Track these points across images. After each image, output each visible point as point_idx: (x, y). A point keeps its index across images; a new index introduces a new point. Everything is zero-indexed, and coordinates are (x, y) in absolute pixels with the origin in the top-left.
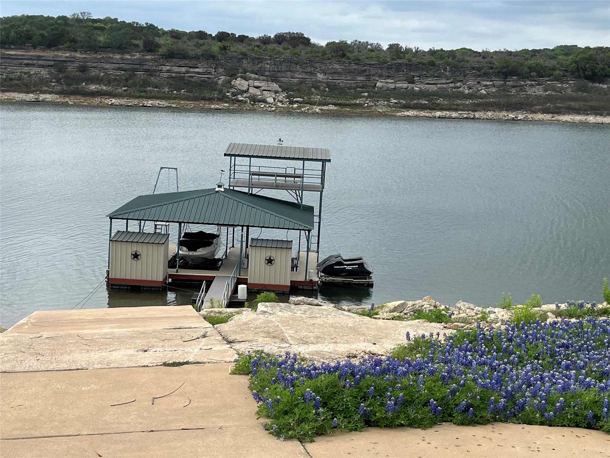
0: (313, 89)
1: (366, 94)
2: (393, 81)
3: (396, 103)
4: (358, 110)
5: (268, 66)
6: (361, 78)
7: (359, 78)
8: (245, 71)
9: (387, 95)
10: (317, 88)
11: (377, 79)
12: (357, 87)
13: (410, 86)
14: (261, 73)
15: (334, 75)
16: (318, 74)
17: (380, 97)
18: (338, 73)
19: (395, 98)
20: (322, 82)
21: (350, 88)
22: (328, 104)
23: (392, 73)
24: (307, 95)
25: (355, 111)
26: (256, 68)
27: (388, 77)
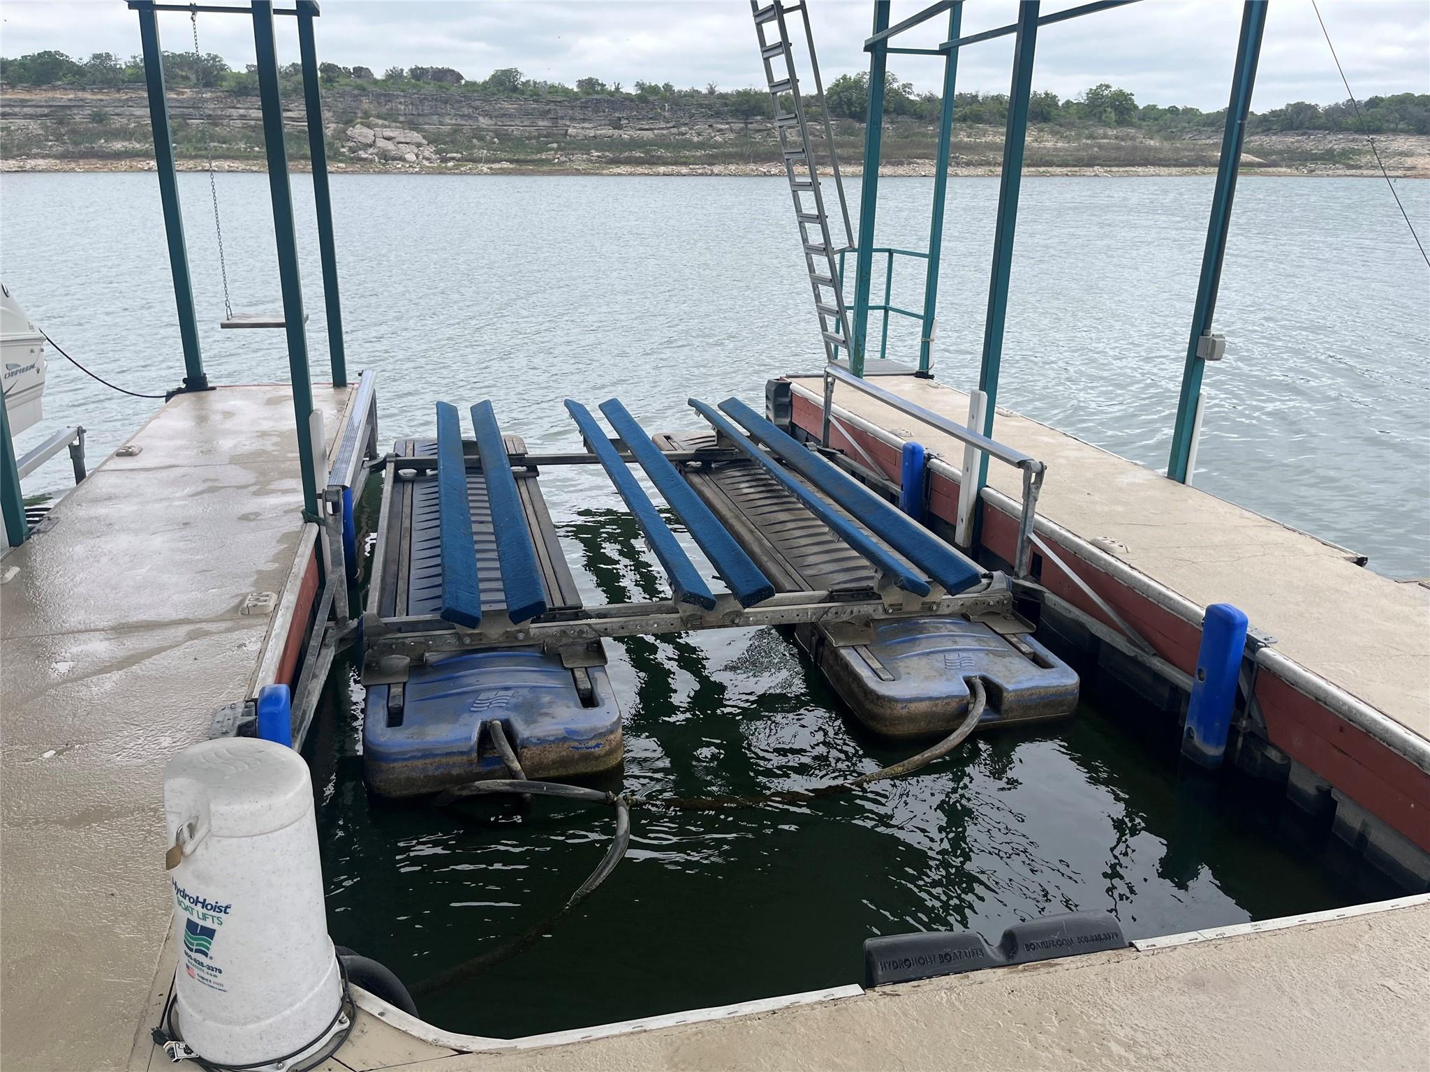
0: (475, 141)
1: (555, 145)
2: (591, 125)
3: (599, 157)
4: (545, 168)
5: (403, 108)
6: (546, 123)
7: (541, 123)
8: (367, 115)
9: (584, 146)
10: (481, 139)
11: (568, 123)
12: (539, 136)
13: (616, 132)
14: (391, 117)
15: (504, 119)
16: (481, 118)
17: (575, 149)
18: (511, 116)
19: (597, 150)
20: (488, 130)
21: (529, 138)
22: (500, 161)
23: (590, 114)
24: (466, 149)
25: (541, 169)
26: (384, 110)
27: (584, 120)
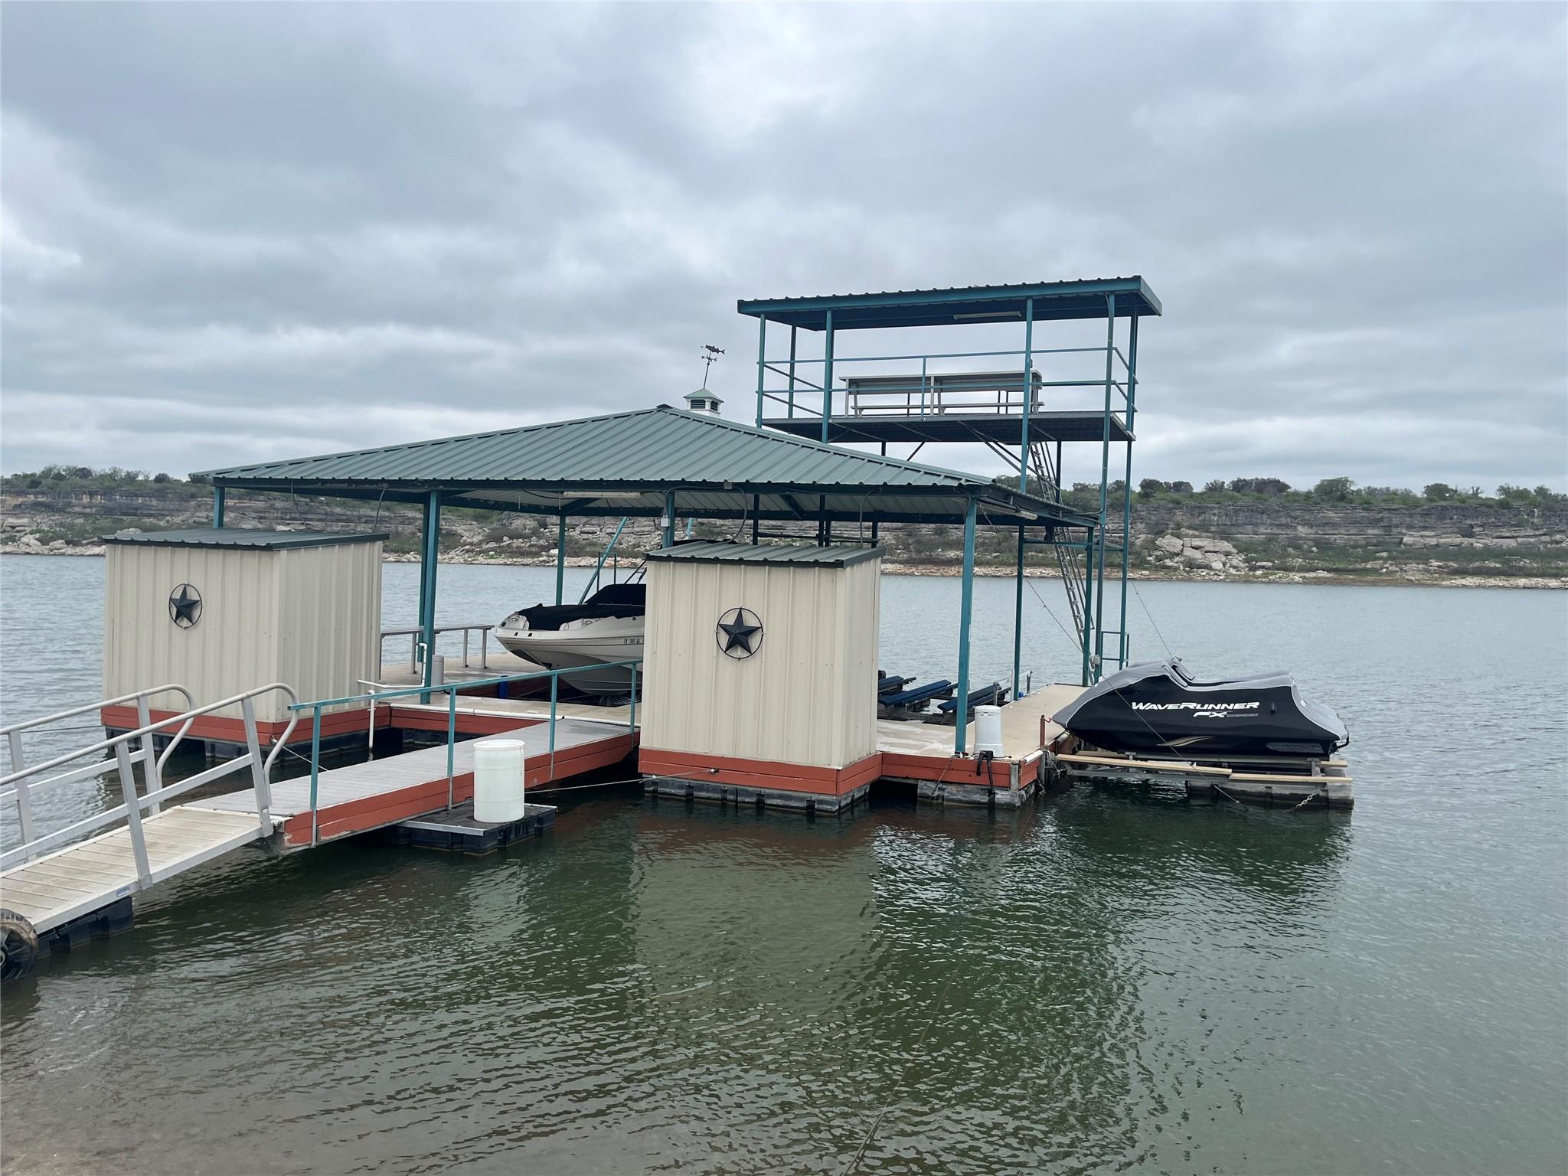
0: (1290, 550)
1: (1385, 554)
2: (1433, 533)
3: (1439, 567)
4: (1369, 578)
5: (1216, 519)
6: (1376, 531)
7: (1370, 532)
8: (1179, 526)
9: (1422, 555)
10: (1297, 547)
11: (1404, 531)
12: (1368, 544)
13: (1466, 541)
14: (1203, 528)
15: (1326, 528)
16: (1300, 528)
17: (1410, 558)
18: (1334, 525)
19: (1438, 559)
20: (1306, 539)
21: (1355, 547)
22: (1316, 570)
23: (1432, 522)
24: (1279, 558)
25: (1364, 579)
26: (1196, 521)
27: (1425, 528)
